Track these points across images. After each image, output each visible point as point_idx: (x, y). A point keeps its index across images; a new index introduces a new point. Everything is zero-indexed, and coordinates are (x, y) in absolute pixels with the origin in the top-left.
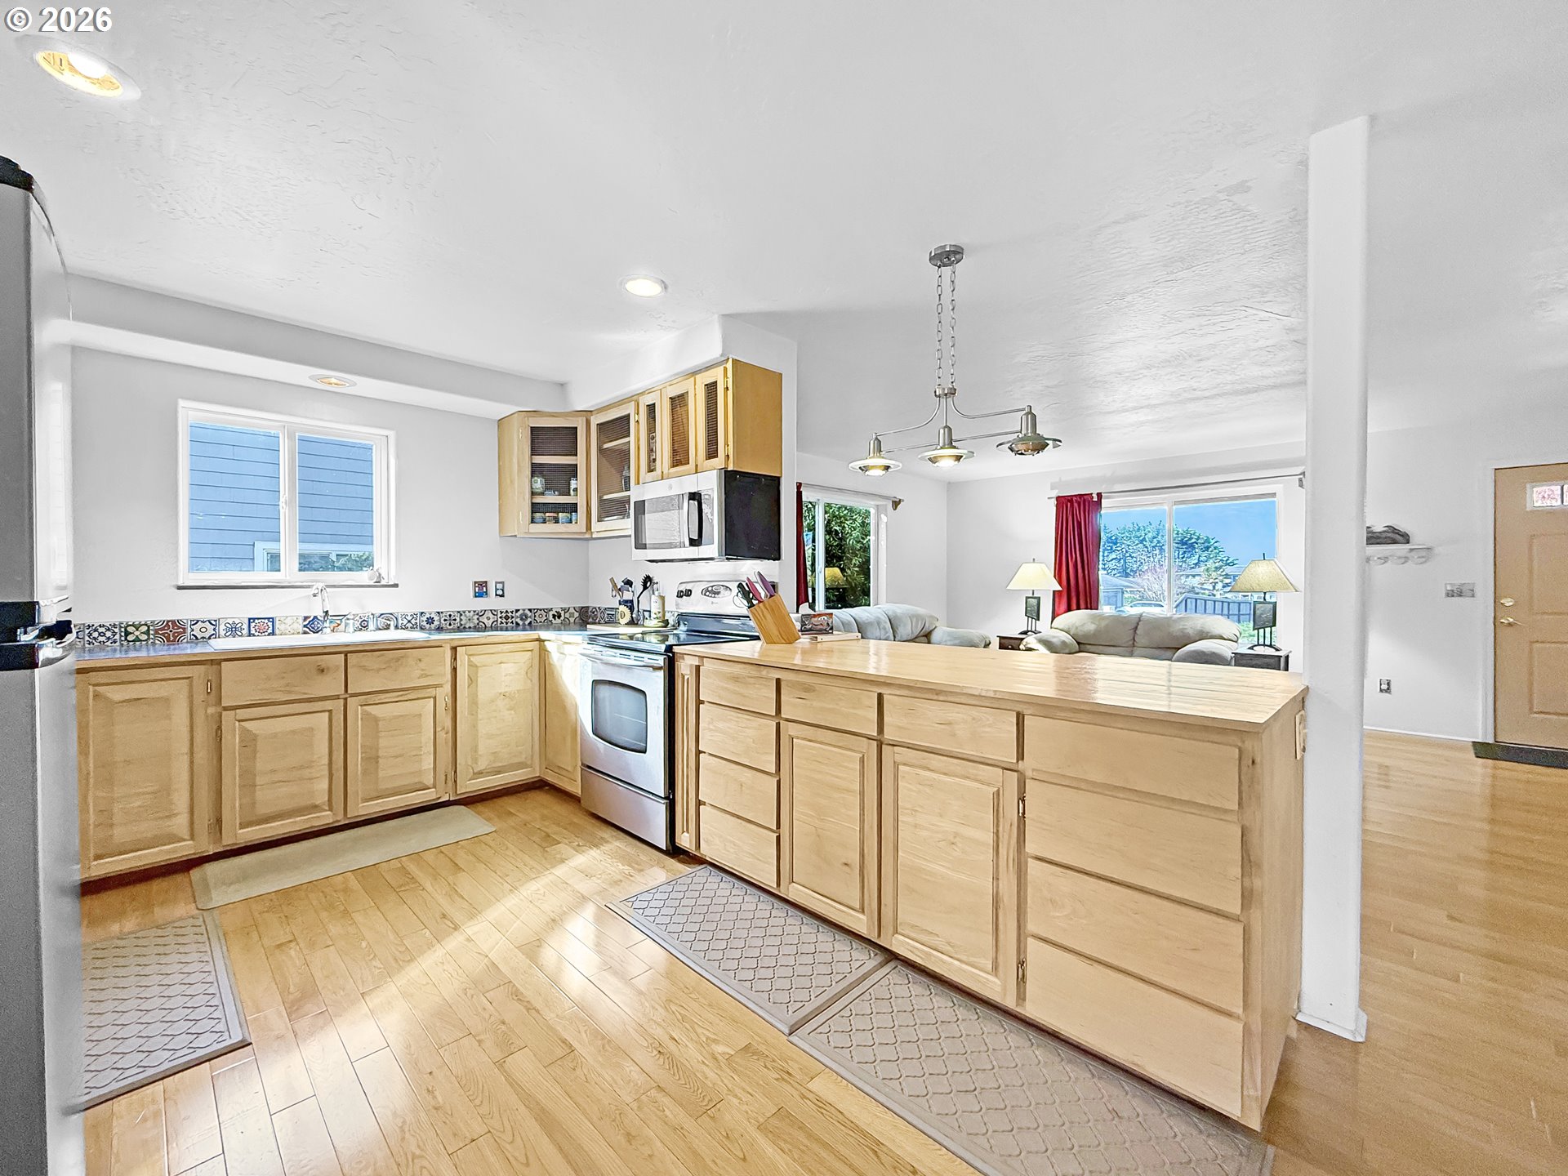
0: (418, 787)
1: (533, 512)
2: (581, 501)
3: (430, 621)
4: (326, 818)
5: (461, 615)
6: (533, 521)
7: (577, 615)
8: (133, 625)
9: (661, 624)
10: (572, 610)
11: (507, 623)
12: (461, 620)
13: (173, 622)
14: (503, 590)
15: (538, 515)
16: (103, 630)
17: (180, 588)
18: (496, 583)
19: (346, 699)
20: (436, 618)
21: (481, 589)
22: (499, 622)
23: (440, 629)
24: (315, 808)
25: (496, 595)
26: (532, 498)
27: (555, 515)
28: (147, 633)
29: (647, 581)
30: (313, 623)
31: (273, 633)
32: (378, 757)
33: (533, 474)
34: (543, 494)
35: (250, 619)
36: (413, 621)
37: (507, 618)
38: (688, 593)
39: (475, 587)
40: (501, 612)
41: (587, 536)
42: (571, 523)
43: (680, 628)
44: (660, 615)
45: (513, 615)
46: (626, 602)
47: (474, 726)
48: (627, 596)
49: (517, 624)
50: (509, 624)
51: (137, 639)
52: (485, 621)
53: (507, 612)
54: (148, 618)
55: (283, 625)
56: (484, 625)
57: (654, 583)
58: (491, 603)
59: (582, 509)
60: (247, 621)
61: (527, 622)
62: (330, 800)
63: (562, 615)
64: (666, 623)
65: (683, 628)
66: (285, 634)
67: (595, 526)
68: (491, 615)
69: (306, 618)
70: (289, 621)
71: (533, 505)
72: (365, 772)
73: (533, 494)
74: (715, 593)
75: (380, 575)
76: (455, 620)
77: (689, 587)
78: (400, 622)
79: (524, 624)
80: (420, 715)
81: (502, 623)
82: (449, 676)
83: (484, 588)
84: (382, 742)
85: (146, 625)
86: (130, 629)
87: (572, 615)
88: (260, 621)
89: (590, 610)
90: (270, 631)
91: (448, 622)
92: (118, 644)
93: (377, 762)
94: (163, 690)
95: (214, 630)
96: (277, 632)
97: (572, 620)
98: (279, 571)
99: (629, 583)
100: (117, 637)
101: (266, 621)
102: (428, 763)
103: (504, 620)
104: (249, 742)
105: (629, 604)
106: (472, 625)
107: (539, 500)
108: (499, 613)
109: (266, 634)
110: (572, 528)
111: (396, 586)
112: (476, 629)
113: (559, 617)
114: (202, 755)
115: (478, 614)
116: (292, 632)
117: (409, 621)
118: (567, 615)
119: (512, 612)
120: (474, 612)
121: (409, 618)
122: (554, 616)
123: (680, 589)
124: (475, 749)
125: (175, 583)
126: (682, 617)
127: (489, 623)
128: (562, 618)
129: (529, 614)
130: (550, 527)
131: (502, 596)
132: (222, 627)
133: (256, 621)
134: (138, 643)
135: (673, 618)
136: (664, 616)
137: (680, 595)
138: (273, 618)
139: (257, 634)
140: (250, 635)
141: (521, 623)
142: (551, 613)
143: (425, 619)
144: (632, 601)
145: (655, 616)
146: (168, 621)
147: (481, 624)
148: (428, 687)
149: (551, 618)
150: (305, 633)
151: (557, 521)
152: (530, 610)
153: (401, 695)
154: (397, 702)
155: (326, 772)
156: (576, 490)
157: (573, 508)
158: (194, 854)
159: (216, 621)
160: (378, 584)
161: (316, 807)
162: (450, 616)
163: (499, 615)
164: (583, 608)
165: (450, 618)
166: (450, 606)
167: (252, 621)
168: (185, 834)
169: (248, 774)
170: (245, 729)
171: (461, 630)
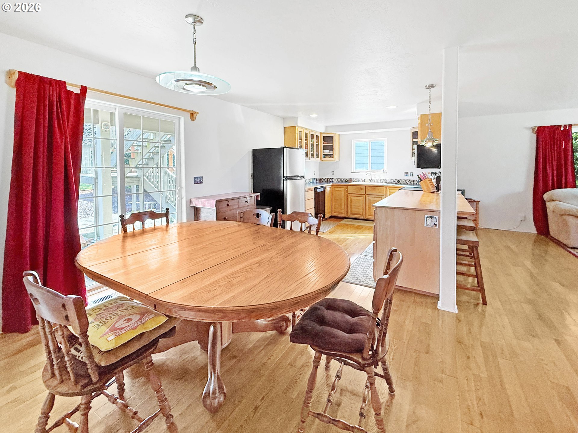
3: (394, 181)
4: (362, 217)
5: (401, 180)
12: (401, 182)
13: (351, 179)
18: (411, 173)
19: (365, 195)
20: (395, 181)
21: (407, 174)
23: (396, 184)
24: (360, 215)
30: (371, 180)
31: (364, 182)
33: (413, 144)
36: (390, 181)
37: (413, 182)
39: (405, 173)
45: (415, 181)
49: (417, 184)
51: (346, 181)
53: (413, 180)
54: (348, 178)
58: (409, 178)
62: (363, 214)
68: (409, 181)
72: (369, 210)
75: (384, 170)
78: (387, 181)
93: (371, 209)
94: (339, 189)
95: (356, 180)
98: (368, 170)
100: (344, 180)
101: (364, 180)
104: (351, 200)
108: (411, 180)
111: (386, 173)
112: (405, 184)
116: (367, 181)
120: (405, 180)
125: (351, 172)
127: (408, 183)
131: (412, 176)
140: (361, 182)
141: (417, 183)
143: (392, 181)
148: (380, 195)
150: (369, 182)
153: (375, 196)
155: (362, 208)
158: (344, 216)
160: (383, 172)
165: (398, 181)
166: (399, 178)
167: (361, 179)
168: (343, 213)
169: (351, 205)
170: (351, 198)
171: (401, 184)
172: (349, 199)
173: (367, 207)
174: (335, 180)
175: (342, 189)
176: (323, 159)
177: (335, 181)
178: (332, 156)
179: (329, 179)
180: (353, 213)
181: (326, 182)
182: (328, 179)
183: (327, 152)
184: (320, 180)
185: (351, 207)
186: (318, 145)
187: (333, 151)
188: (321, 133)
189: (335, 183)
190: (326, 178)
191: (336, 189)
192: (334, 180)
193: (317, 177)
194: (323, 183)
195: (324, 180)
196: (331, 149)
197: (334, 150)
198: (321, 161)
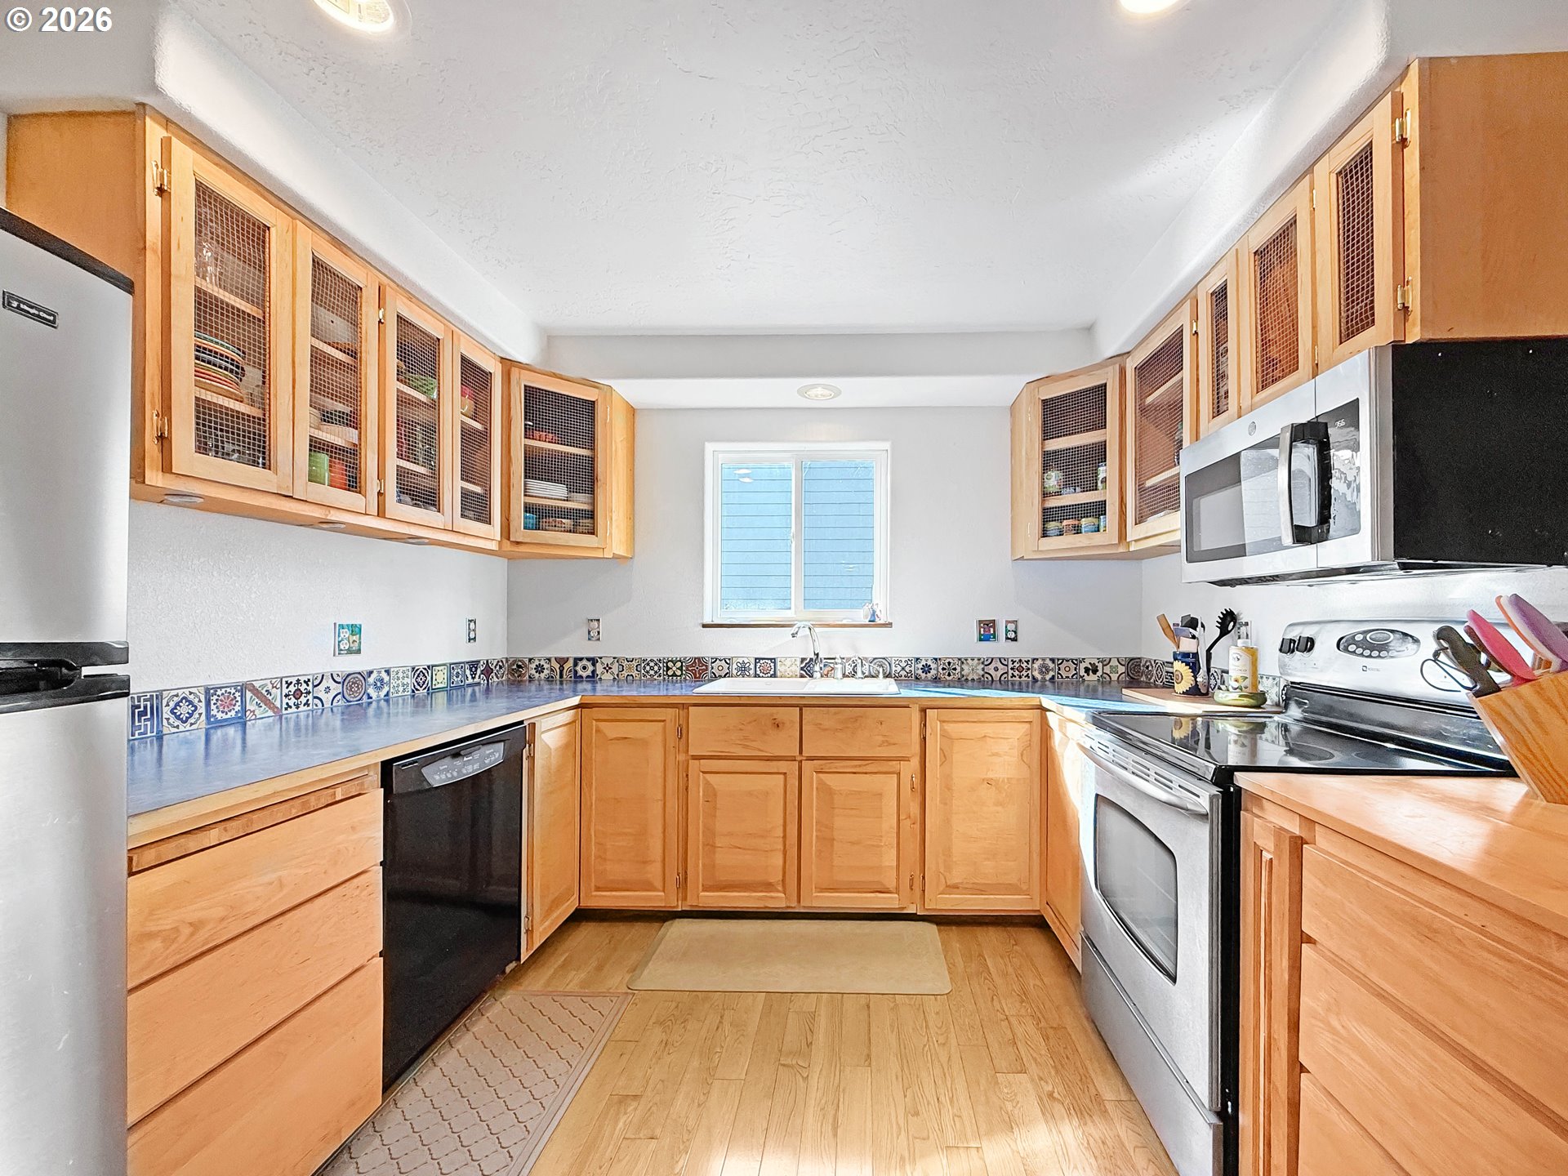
0: (878, 887)
1: (1045, 521)
2: (1110, 496)
3: (926, 669)
4: (781, 900)
5: (963, 663)
6: (1045, 534)
7: (1122, 669)
8: (672, 661)
9: (1246, 701)
10: (1114, 663)
11: (1020, 677)
12: (962, 669)
13: (699, 659)
14: (1015, 632)
15: (1052, 525)
16: (652, 664)
17: (704, 626)
18: (1008, 622)
19: (801, 761)
20: (933, 666)
21: (987, 630)
22: (1010, 675)
23: (937, 681)
24: (768, 886)
25: (1007, 638)
26: (1043, 501)
27: (1077, 522)
28: (681, 669)
29: (1228, 621)
30: (809, 666)
31: (774, 676)
32: (834, 839)
33: (1046, 467)
34: (1059, 493)
35: (756, 659)
36: (908, 669)
37: (1020, 669)
38: (1308, 645)
39: (980, 627)
40: (1013, 662)
41: (1121, 549)
42: (1099, 531)
43: (1290, 712)
44: (1247, 682)
45: (1029, 666)
46: (1186, 655)
47: (947, 821)
48: (1187, 645)
49: (1035, 679)
50: (1023, 678)
51: (674, 675)
52: (992, 672)
53: (1020, 661)
54: (682, 655)
55: (783, 666)
56: (990, 679)
57: (1241, 625)
58: (999, 648)
59: (1112, 509)
60: (753, 661)
61: (1048, 677)
62: (783, 881)
63: (1100, 668)
64: (1259, 699)
65: (1295, 712)
66: (785, 677)
67: (1133, 533)
68: (1000, 666)
69: (803, 660)
70: (788, 663)
71: (1045, 510)
72: (819, 852)
73: (1045, 495)
74: (1372, 648)
75: (874, 612)
76: (955, 669)
77: (1307, 632)
78: (894, 669)
79: (1044, 680)
80: (881, 794)
81: (1013, 676)
82: (916, 748)
83: (992, 630)
84: (838, 822)
85: (680, 661)
86: (670, 664)
87: (1114, 669)
88: (764, 661)
89: (1143, 663)
90: (772, 672)
91: (946, 672)
92: (662, 678)
93: (832, 846)
95: (728, 668)
96: (778, 674)
97: (1114, 677)
98: (790, 608)
99: (1192, 623)
100: (661, 671)
101: (769, 662)
102: (890, 858)
103: (1016, 673)
104: (711, 795)
105: (1191, 660)
106: (976, 677)
107: (1053, 503)
108: (1010, 663)
109: (769, 675)
110: (1098, 539)
111: (889, 625)
112: (981, 683)
113: (1095, 671)
114: (673, 804)
115: (983, 663)
116: (791, 674)
117: (903, 669)
118: (1107, 669)
119: (1027, 662)
120: (979, 659)
121: (903, 664)
122: (1087, 670)
123: (1289, 637)
124: (948, 852)
125: (700, 621)
126: (1295, 692)
127: (996, 675)
128: (1099, 673)
129: (1051, 665)
130: (1070, 540)
131: (1015, 640)
132: (735, 666)
133: (762, 662)
134: (675, 678)
135: (1276, 689)
136: (1255, 685)
137: (1289, 647)
138: (774, 659)
139: (761, 675)
140: (756, 675)
141: (1039, 677)
142: (1083, 666)
143: (920, 666)
144: (1196, 655)
145: (1236, 685)
146: (695, 658)
147: (986, 675)
148: (892, 759)
149: (1082, 672)
150: (802, 676)
151: (1077, 530)
152: (1053, 660)
153: (860, 766)
154: (855, 773)
155: (779, 846)
156: (1104, 481)
157: (1099, 509)
158: (665, 907)
159: (729, 659)
160: (873, 623)
161: (770, 884)
162: (949, 663)
163: (1010, 666)
164: (1132, 659)
165: (949, 667)
166: (949, 651)
167: (757, 660)
168: (658, 884)
169: (710, 832)
170: (707, 783)
171: (962, 682)
172: (698, 793)
173: (811, 836)
174: (608, 668)
175: (650, 731)
176: (519, 532)
177: (607, 676)
178: (587, 521)
179: (570, 663)
180: (723, 877)
181: (550, 679)
182: (562, 661)
183: (552, 493)
184: (512, 672)
185: (711, 847)
186: (486, 435)
187: (592, 491)
188: (508, 364)
189: (605, 690)
190: (553, 655)
191: (612, 730)
192: (599, 669)
193: (492, 649)
194: (533, 687)
195: (540, 669)
196: (584, 477)
197: (599, 491)
198: (507, 546)
